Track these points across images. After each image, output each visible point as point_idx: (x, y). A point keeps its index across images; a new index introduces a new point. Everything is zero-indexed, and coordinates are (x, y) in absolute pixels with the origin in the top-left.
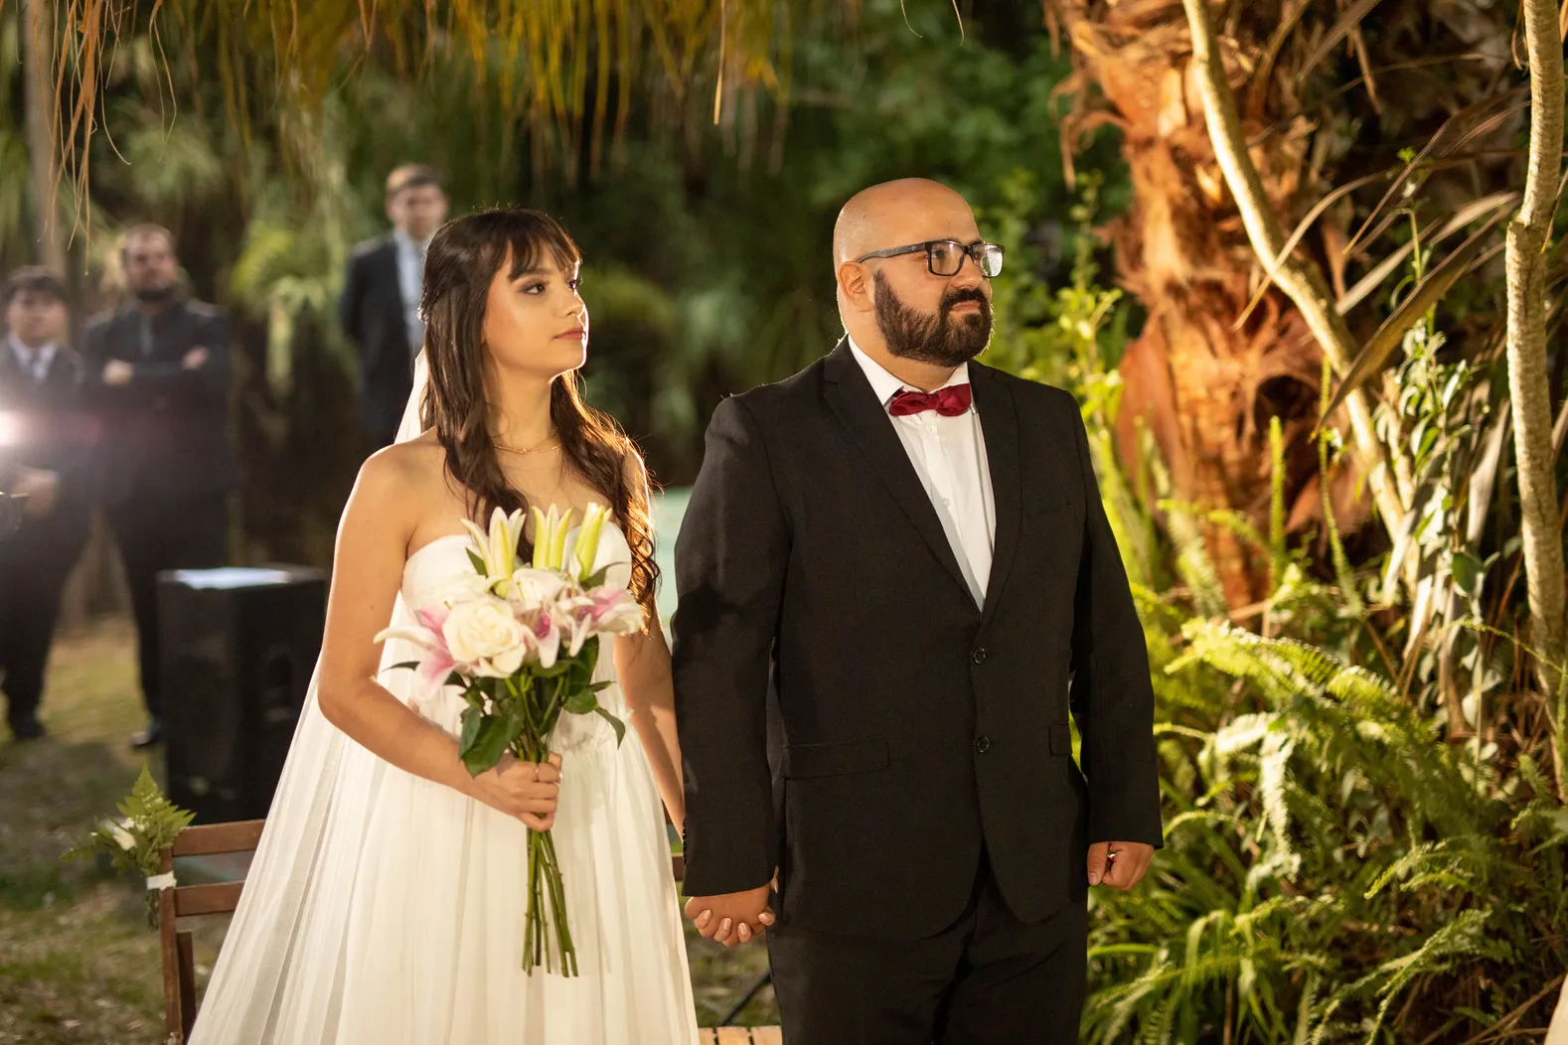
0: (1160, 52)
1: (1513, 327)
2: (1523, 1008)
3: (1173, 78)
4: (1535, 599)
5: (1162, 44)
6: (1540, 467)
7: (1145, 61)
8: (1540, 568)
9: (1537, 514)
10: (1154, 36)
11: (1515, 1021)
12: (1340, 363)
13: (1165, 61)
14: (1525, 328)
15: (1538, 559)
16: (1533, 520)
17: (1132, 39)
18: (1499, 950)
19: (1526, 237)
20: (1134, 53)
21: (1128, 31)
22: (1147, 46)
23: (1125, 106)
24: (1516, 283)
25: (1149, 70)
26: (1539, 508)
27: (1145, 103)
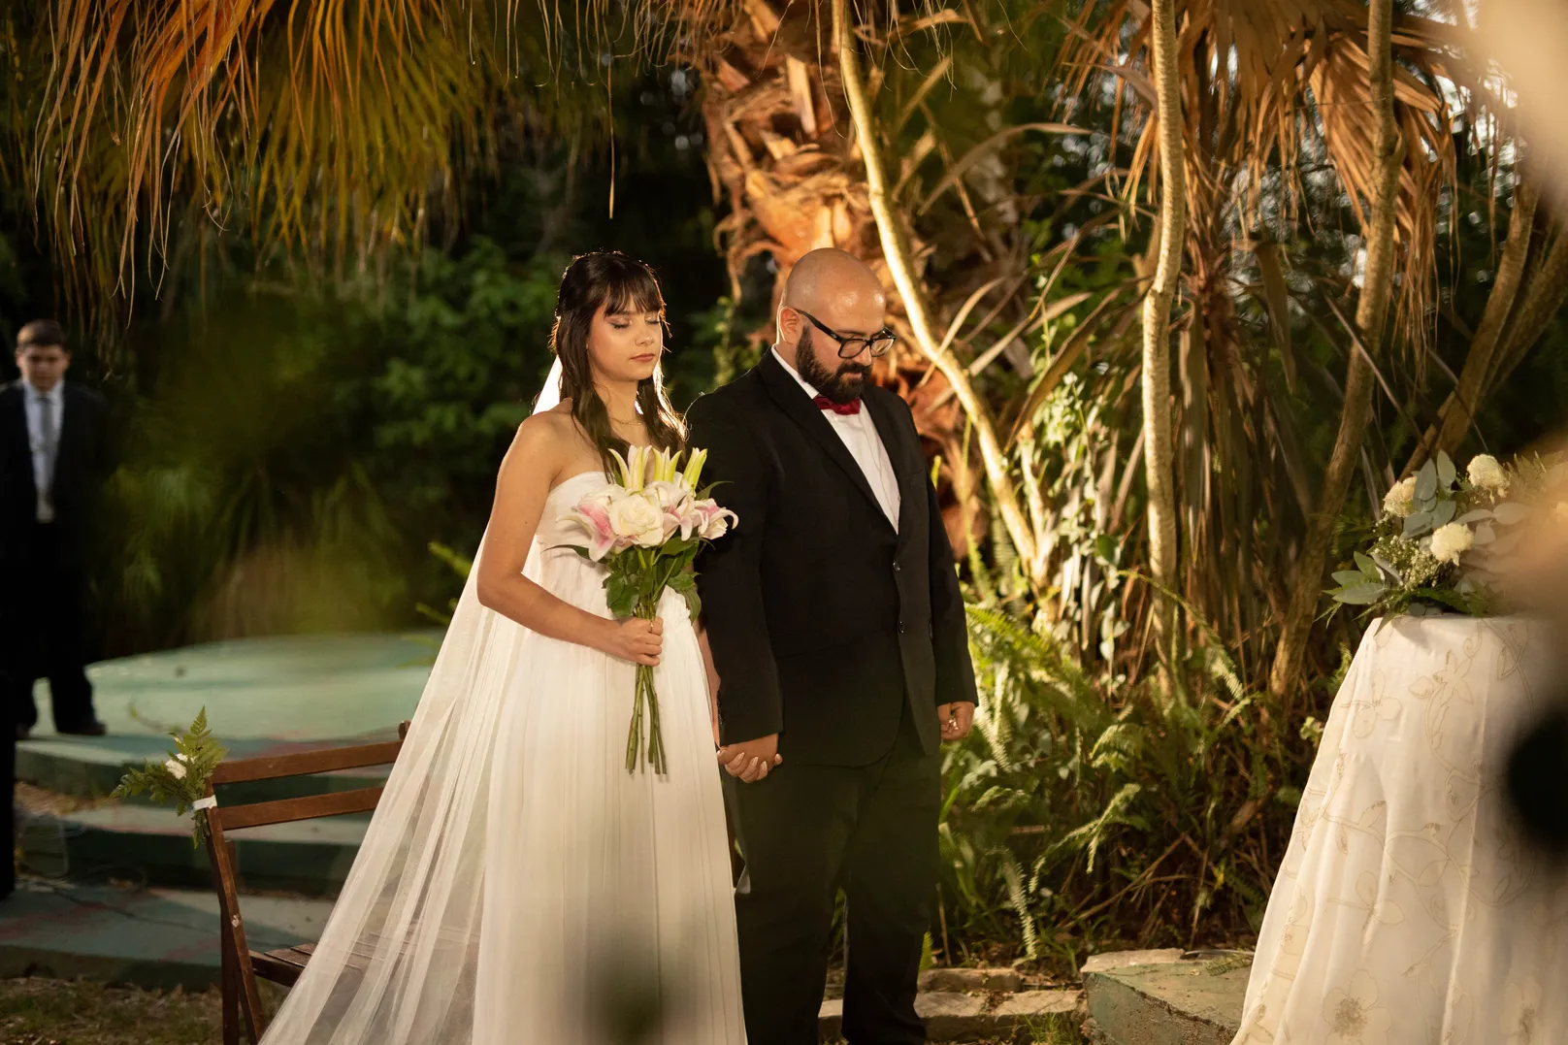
0: (814, 195)
1: (1148, 363)
2: (1155, 864)
3: (825, 213)
4: (1157, 561)
5: (817, 189)
6: (1164, 464)
7: (806, 200)
8: (1163, 538)
9: (1160, 499)
10: (811, 183)
11: (1150, 875)
12: (979, 417)
13: (819, 202)
14: (1157, 364)
15: (1161, 531)
16: (1158, 504)
17: (795, 185)
18: (1139, 822)
19: (1161, 300)
20: (795, 196)
21: (791, 179)
22: (806, 190)
23: (783, 237)
24: (1152, 332)
25: (807, 209)
26: (1163, 494)
27: (801, 234)
